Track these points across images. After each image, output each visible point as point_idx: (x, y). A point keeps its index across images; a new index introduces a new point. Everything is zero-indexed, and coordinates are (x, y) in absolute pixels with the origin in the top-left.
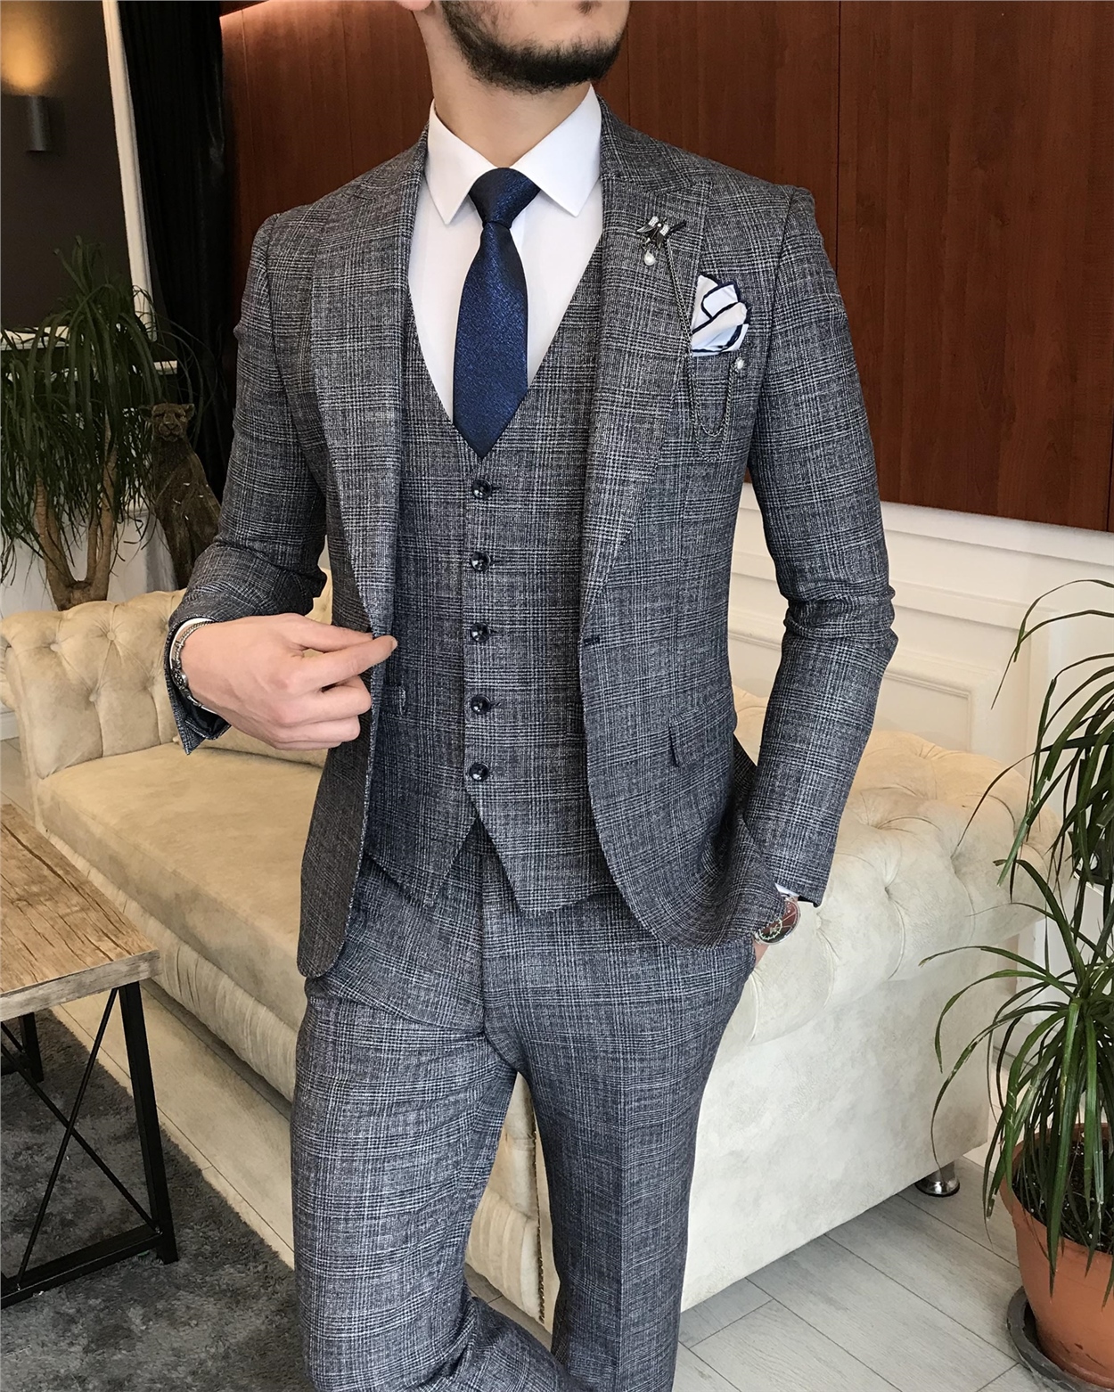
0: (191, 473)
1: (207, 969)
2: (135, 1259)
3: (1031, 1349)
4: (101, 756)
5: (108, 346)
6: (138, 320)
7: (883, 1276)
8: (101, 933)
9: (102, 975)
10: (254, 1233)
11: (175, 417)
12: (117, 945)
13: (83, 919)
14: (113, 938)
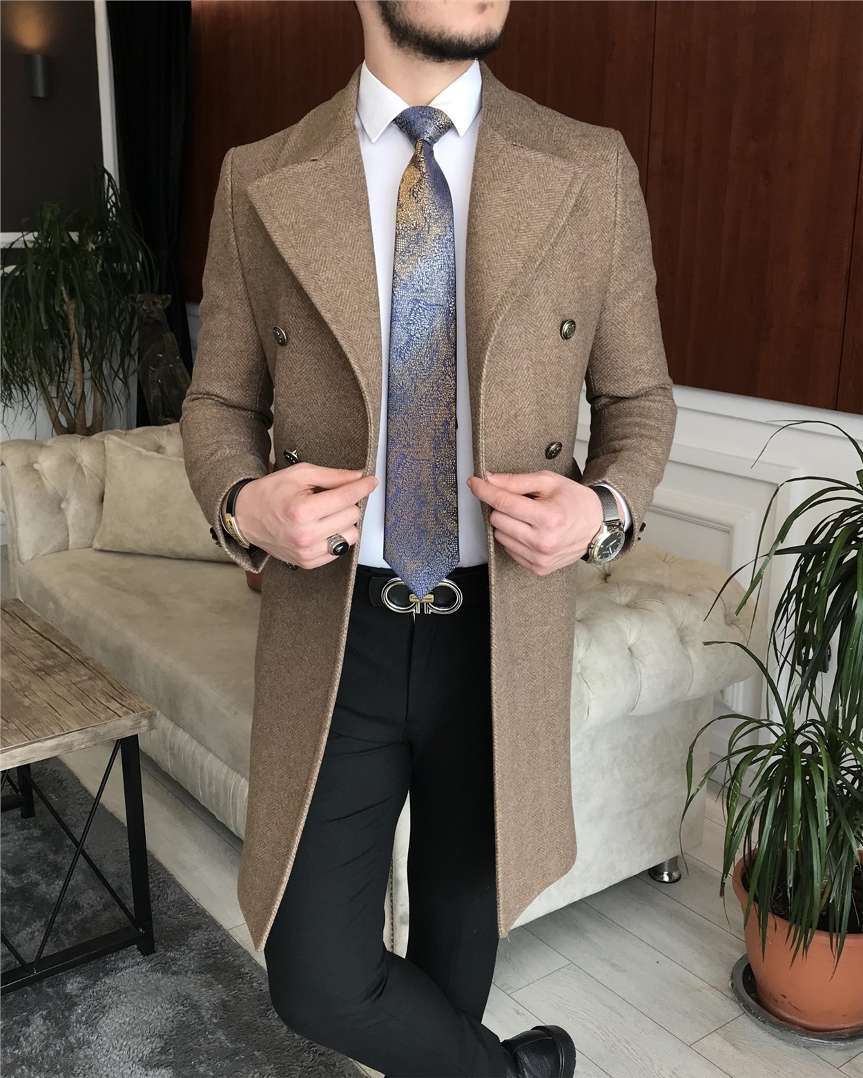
4: (67, 549)
8: (108, 696)
9: (112, 728)
12: (122, 705)
13: (93, 686)
14: (118, 700)
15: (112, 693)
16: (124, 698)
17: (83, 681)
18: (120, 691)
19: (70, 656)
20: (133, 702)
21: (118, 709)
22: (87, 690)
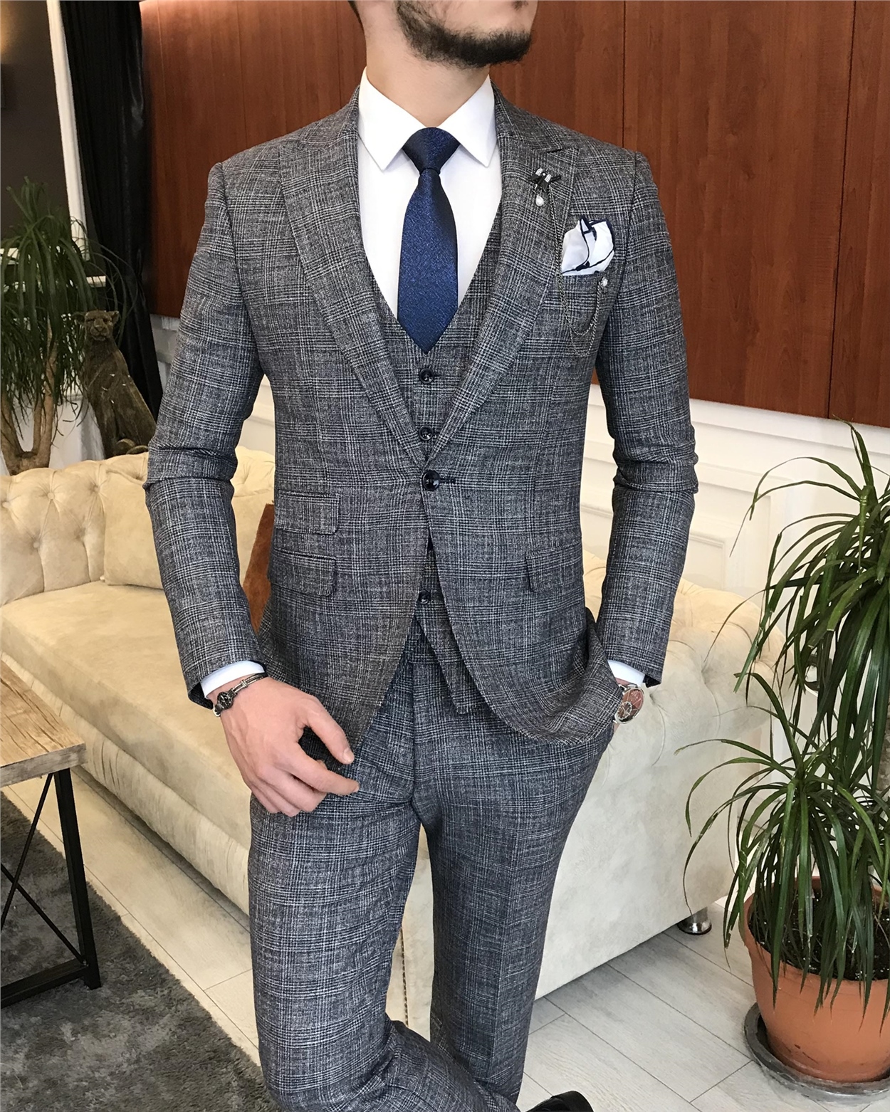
0: (116, 366)
1: (126, 758)
2: (67, 986)
3: (763, 1050)
4: (43, 591)
5: (49, 265)
6: (74, 244)
7: (650, 995)
8: (40, 731)
9: (40, 763)
10: (161, 966)
11: (102, 321)
12: (52, 740)
13: (26, 720)
14: (49, 734)
15: (45, 727)
16: (55, 732)
17: (18, 714)
18: (53, 724)
19: (10, 688)
20: (63, 735)
21: (47, 744)
22: (20, 725)
